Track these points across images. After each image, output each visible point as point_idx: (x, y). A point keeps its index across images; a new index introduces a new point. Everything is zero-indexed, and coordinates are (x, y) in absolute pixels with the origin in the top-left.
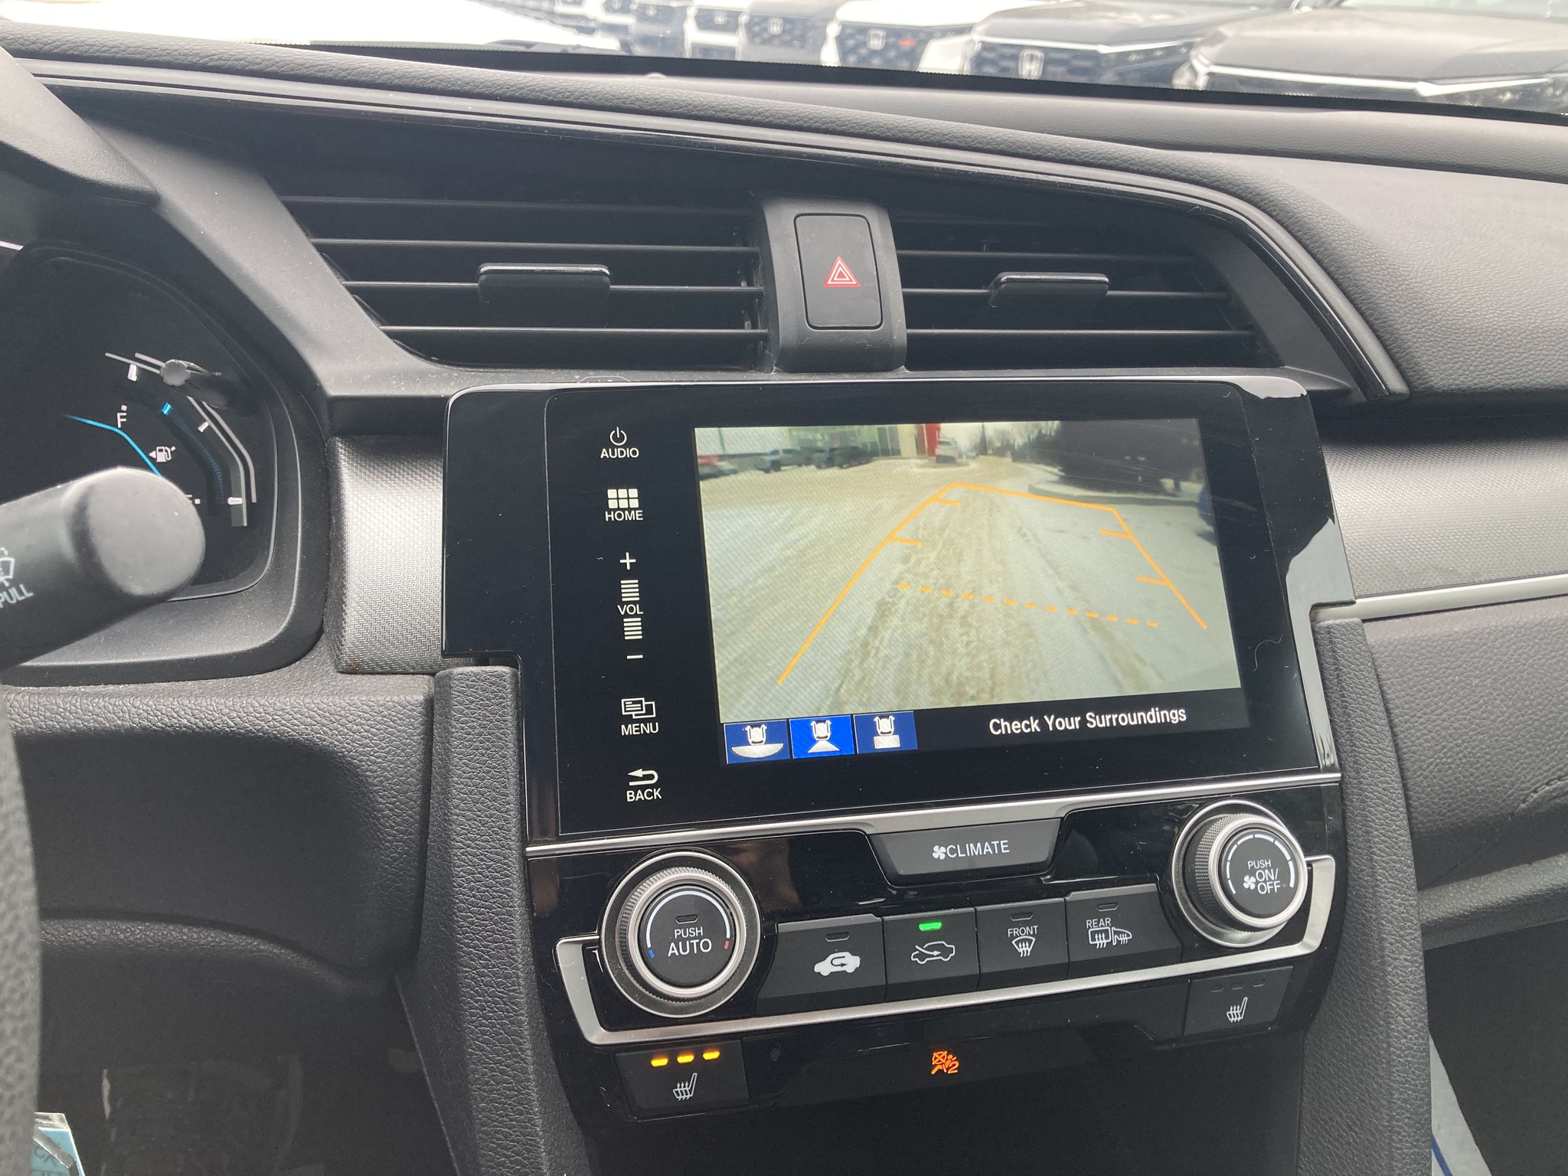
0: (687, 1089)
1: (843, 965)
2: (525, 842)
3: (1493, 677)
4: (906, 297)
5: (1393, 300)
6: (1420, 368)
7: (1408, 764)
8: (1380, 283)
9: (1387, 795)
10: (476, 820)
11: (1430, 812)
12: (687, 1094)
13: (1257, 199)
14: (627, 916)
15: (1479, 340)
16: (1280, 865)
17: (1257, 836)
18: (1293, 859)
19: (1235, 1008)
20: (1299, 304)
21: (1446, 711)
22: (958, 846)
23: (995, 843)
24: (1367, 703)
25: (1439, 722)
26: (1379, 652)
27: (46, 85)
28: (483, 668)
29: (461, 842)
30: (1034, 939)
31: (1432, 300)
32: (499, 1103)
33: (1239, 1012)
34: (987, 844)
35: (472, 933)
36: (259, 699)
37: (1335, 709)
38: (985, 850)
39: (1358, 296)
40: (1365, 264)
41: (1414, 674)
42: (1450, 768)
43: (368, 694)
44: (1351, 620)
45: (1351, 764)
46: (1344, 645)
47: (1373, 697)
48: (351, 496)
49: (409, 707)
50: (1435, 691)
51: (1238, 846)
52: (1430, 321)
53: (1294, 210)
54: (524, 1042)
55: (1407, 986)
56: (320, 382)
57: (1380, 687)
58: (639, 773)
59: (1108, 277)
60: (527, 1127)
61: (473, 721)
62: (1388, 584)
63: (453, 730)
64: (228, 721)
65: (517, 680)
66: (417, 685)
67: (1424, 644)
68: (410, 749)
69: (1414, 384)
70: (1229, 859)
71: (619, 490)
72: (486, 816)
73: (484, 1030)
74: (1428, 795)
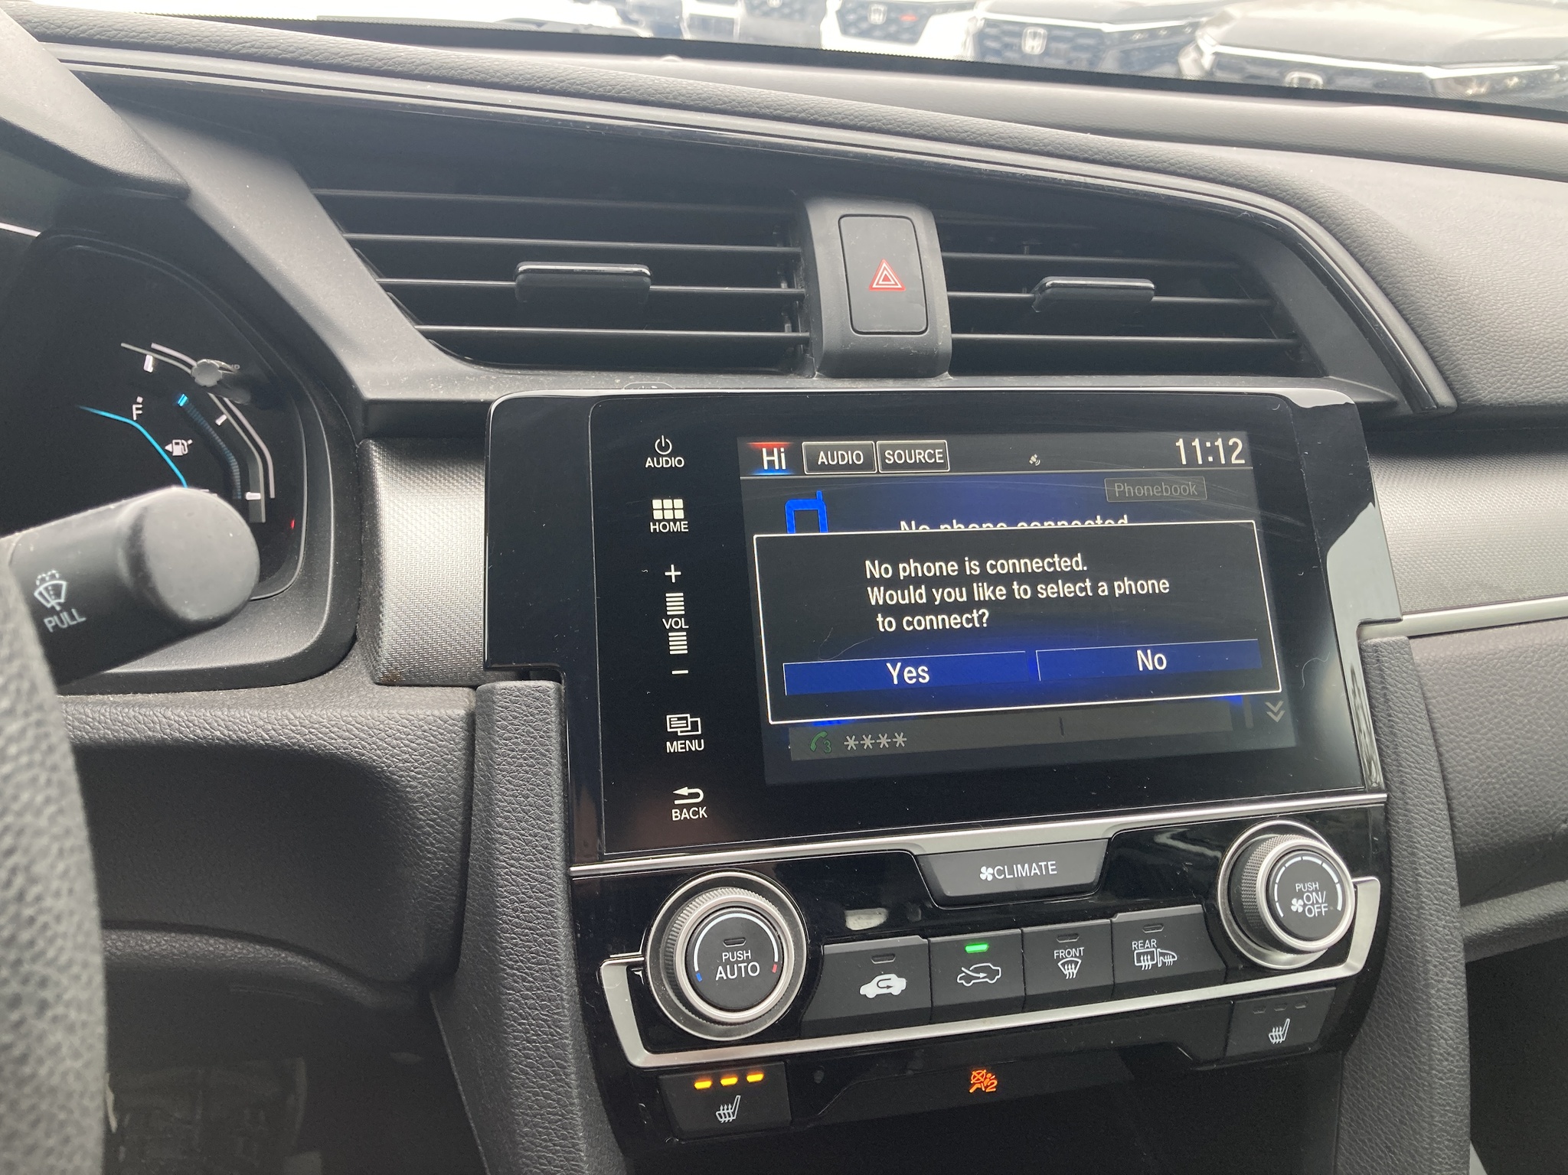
0: (730, 1111)
1: (888, 987)
2: (570, 861)
3: (1538, 696)
4: (952, 301)
5: (1442, 310)
6: (1468, 381)
7: (1452, 784)
8: (1429, 293)
9: (1432, 816)
10: (520, 839)
11: (1474, 832)
12: (730, 1117)
13: (1304, 205)
14: (674, 938)
15: (1526, 352)
16: (1328, 887)
17: (1305, 858)
18: (1341, 881)
19: (1277, 1029)
20: (1346, 313)
21: (1491, 730)
22: (1006, 867)
23: (1043, 864)
24: (1414, 722)
25: (1484, 741)
26: (1424, 671)
27: (74, 72)
28: (527, 683)
29: (505, 861)
30: (1080, 961)
31: (1480, 311)
32: (543, 1128)
33: (1281, 1033)
34: (1034, 865)
35: (516, 955)
36: (294, 711)
37: (1380, 728)
38: (1033, 872)
39: (1406, 306)
40: (1414, 273)
41: (1459, 692)
42: (1494, 788)
43: (407, 708)
44: (1398, 638)
45: (1397, 785)
46: (1391, 664)
47: (1420, 717)
48: (387, 501)
49: (450, 722)
50: (1480, 710)
51: (1286, 868)
52: (1478, 332)
53: (1343, 217)
54: (569, 1066)
55: (1450, 1009)
56: (355, 385)
57: (1426, 706)
58: (685, 791)
59: (1154, 283)
60: (570, 1152)
61: (516, 738)
62: (1433, 600)
63: (497, 746)
64: (264, 734)
65: (561, 695)
66: (456, 698)
67: (1469, 662)
68: (452, 765)
69: (1461, 397)
70: (1277, 881)
71: (664, 501)
72: (530, 835)
73: (528, 1054)
74: (1471, 815)
